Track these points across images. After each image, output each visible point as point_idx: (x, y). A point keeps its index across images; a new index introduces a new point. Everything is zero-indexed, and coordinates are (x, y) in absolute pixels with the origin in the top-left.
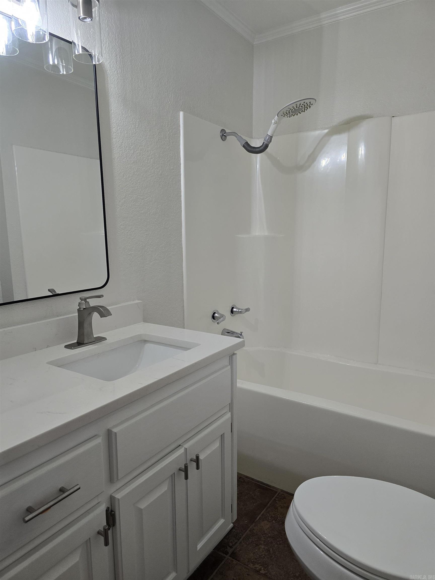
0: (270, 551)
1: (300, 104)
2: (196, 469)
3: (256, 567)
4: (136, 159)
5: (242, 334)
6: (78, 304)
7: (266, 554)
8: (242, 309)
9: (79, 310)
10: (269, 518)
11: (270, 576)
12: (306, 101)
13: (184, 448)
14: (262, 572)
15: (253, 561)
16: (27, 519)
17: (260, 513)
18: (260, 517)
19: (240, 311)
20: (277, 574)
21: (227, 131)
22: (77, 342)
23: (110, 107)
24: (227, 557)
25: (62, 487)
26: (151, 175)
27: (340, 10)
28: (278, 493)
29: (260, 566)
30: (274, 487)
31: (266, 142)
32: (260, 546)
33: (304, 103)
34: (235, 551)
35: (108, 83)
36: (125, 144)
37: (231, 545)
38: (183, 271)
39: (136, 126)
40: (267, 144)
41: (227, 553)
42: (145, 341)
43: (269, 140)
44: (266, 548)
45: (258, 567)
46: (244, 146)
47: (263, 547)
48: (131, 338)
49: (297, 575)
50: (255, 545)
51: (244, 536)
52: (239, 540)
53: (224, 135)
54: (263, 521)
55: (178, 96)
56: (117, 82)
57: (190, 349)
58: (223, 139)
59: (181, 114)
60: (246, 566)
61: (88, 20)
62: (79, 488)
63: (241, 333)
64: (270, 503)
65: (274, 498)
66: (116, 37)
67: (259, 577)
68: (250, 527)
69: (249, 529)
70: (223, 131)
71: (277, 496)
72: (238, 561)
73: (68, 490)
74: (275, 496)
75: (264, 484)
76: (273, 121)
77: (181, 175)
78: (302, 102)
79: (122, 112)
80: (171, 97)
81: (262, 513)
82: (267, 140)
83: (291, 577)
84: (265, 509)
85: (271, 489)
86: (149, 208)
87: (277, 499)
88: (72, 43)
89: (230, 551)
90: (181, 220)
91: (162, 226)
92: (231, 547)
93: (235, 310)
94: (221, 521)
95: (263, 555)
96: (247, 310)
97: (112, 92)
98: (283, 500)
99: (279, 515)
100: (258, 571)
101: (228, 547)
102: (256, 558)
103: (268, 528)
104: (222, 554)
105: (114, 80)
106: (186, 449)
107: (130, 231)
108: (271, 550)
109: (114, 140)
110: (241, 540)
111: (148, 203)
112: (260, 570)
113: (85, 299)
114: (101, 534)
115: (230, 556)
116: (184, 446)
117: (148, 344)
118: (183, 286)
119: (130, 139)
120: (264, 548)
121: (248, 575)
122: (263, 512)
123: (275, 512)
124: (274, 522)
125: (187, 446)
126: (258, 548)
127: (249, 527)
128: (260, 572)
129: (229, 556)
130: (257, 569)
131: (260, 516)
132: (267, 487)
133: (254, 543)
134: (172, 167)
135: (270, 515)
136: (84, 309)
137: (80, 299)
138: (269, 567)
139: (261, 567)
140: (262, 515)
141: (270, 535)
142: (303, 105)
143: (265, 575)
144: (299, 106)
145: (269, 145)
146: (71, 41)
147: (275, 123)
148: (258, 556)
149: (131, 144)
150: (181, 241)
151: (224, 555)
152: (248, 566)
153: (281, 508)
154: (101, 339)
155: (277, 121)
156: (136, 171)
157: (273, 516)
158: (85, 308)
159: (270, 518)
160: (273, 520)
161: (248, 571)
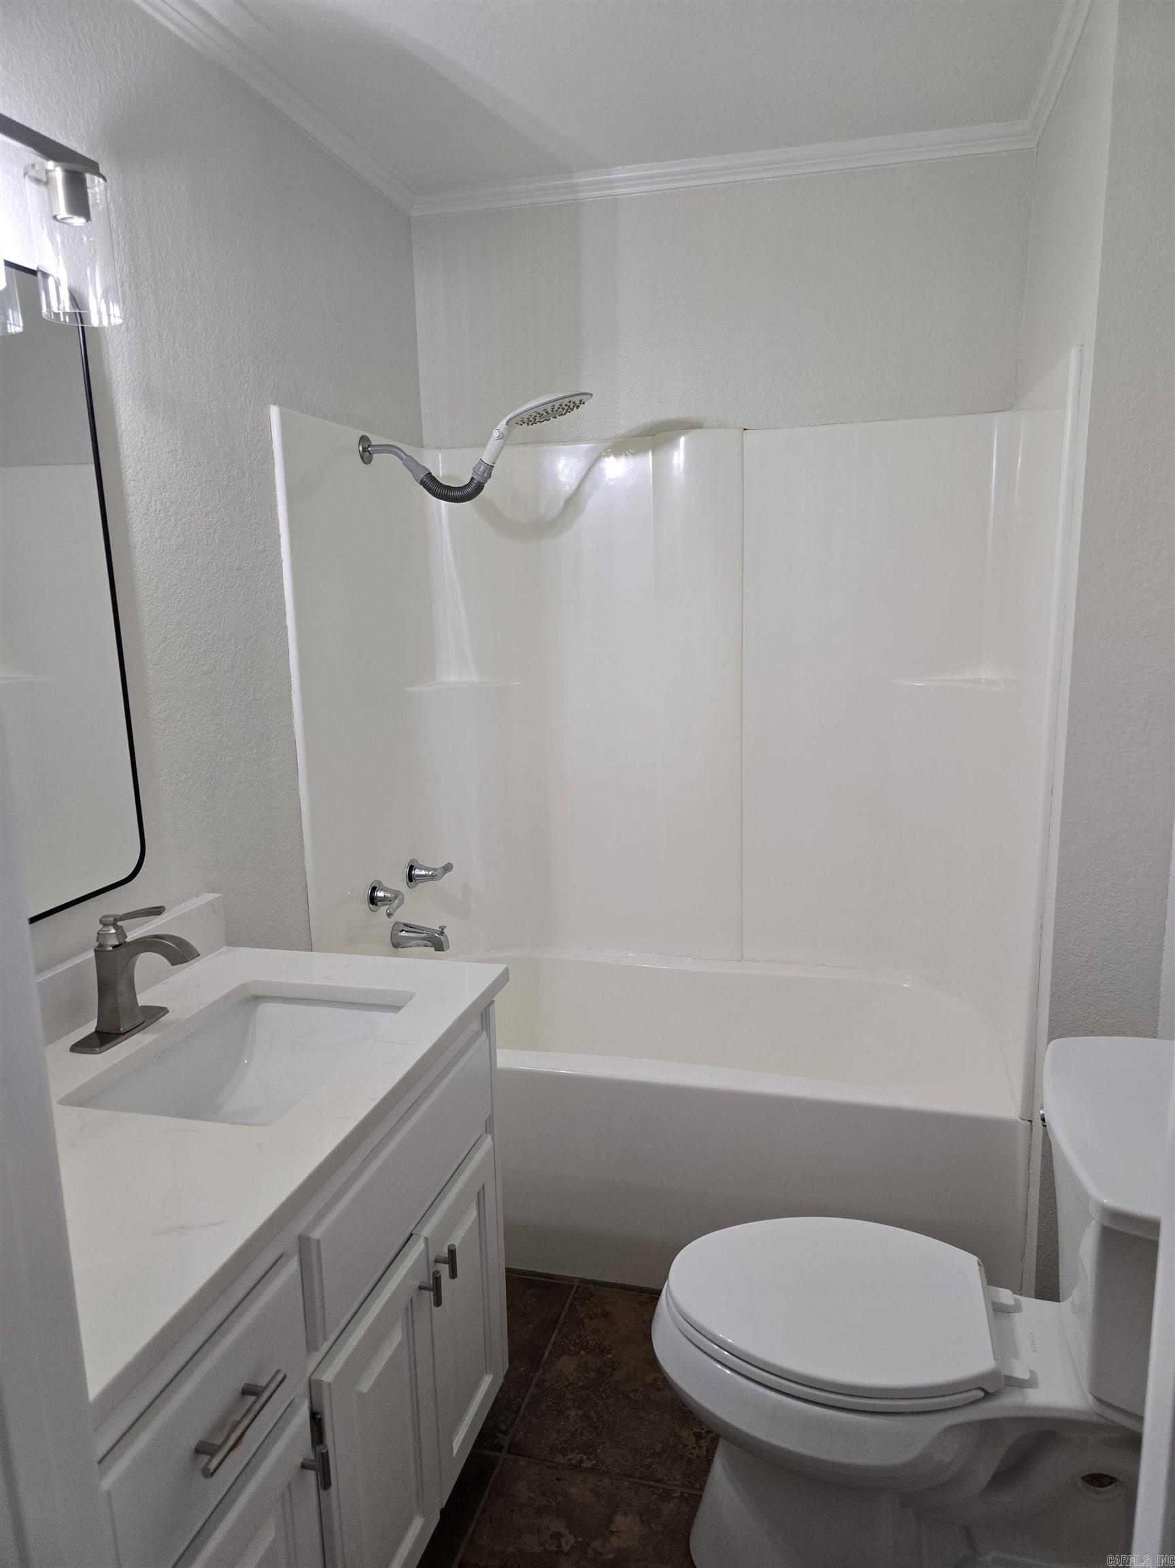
0: (590, 1418)
1: (561, 405)
2: (450, 1277)
3: (569, 1460)
4: (182, 540)
5: (445, 931)
6: (96, 935)
7: (585, 1425)
8: (435, 870)
9: (100, 951)
10: (570, 1347)
11: (604, 1468)
12: (573, 399)
13: (423, 1238)
14: (587, 1464)
15: (560, 1447)
16: (212, 1466)
17: (549, 1342)
18: (550, 1352)
19: (430, 873)
20: (617, 1461)
21: (375, 440)
22: (97, 1032)
23: (117, 418)
24: (503, 1455)
25: (246, 1384)
26: (217, 572)
27: (619, 173)
28: (575, 1288)
29: (578, 1454)
30: (563, 1278)
31: (477, 478)
32: (568, 1412)
33: (570, 402)
34: (517, 1439)
35: (108, 357)
36: (156, 504)
37: (503, 1427)
38: (299, 800)
39: (178, 458)
40: (481, 481)
41: (499, 1448)
42: (257, 999)
43: (486, 474)
44: (580, 1413)
45: (574, 1457)
46: (422, 483)
47: (573, 1412)
48: (227, 997)
49: (658, 1449)
50: (556, 1413)
51: (527, 1400)
52: (518, 1412)
53: (367, 452)
54: (559, 1357)
55: (263, 368)
56: (128, 351)
57: (402, 1007)
58: (365, 460)
59: (274, 412)
60: (550, 1464)
61: (79, 221)
62: (284, 1378)
63: (443, 929)
64: (563, 1314)
65: (569, 1301)
66: (118, 236)
67: (581, 1478)
68: (536, 1378)
69: (534, 1383)
70: (364, 439)
71: (576, 1295)
72: (529, 1457)
73: (265, 1388)
74: (571, 1296)
75: (540, 1275)
76: (496, 434)
77: (281, 563)
78: (566, 401)
79: (144, 425)
80: (249, 371)
81: (552, 1341)
82: (481, 474)
83: (647, 1458)
84: (557, 1330)
85: (558, 1282)
86: (218, 656)
87: (576, 1303)
88: (39, 274)
89: (505, 1440)
90: (289, 673)
91: (249, 696)
92: (505, 1433)
93: (417, 872)
94: (487, 1378)
95: (579, 1430)
96: (448, 868)
97: (118, 378)
98: (589, 1300)
99: (589, 1336)
100: (576, 1467)
101: (498, 1435)
102: (566, 1441)
103: (574, 1369)
104: (491, 1454)
105: (123, 348)
106: (426, 1239)
107: (180, 721)
108: (592, 1413)
109: (131, 499)
110: (522, 1409)
111: (216, 645)
112: (581, 1461)
113: (115, 921)
114: (311, 1468)
115: (509, 1452)
116: (422, 1233)
117: (266, 1004)
118: (302, 836)
119: (166, 491)
120: (577, 1415)
121: (558, 1479)
122: (553, 1337)
123: (580, 1331)
124: (582, 1353)
125: (426, 1231)
126: (565, 1418)
127: (532, 1379)
128: (580, 1466)
129: (507, 1453)
130: (574, 1461)
131: (550, 1346)
132: (549, 1280)
133: (552, 1410)
134: (261, 545)
135: (571, 1341)
136: (115, 947)
137: (101, 922)
138: (599, 1451)
139: (580, 1455)
140: (553, 1346)
141: (581, 1384)
142: (566, 405)
143: (593, 1469)
144: (559, 408)
145: (486, 485)
146: (36, 269)
147: (501, 437)
148: (569, 1434)
149: (170, 502)
150: (291, 725)
151: (496, 1454)
152: (552, 1462)
153: (591, 1319)
154: (156, 1013)
155: (505, 434)
156: (185, 569)
157: (578, 1341)
158: (117, 943)
159: (572, 1348)
160: (579, 1351)
161: (555, 1471)
